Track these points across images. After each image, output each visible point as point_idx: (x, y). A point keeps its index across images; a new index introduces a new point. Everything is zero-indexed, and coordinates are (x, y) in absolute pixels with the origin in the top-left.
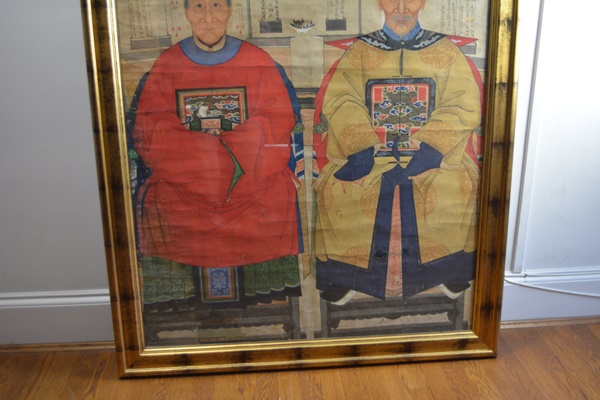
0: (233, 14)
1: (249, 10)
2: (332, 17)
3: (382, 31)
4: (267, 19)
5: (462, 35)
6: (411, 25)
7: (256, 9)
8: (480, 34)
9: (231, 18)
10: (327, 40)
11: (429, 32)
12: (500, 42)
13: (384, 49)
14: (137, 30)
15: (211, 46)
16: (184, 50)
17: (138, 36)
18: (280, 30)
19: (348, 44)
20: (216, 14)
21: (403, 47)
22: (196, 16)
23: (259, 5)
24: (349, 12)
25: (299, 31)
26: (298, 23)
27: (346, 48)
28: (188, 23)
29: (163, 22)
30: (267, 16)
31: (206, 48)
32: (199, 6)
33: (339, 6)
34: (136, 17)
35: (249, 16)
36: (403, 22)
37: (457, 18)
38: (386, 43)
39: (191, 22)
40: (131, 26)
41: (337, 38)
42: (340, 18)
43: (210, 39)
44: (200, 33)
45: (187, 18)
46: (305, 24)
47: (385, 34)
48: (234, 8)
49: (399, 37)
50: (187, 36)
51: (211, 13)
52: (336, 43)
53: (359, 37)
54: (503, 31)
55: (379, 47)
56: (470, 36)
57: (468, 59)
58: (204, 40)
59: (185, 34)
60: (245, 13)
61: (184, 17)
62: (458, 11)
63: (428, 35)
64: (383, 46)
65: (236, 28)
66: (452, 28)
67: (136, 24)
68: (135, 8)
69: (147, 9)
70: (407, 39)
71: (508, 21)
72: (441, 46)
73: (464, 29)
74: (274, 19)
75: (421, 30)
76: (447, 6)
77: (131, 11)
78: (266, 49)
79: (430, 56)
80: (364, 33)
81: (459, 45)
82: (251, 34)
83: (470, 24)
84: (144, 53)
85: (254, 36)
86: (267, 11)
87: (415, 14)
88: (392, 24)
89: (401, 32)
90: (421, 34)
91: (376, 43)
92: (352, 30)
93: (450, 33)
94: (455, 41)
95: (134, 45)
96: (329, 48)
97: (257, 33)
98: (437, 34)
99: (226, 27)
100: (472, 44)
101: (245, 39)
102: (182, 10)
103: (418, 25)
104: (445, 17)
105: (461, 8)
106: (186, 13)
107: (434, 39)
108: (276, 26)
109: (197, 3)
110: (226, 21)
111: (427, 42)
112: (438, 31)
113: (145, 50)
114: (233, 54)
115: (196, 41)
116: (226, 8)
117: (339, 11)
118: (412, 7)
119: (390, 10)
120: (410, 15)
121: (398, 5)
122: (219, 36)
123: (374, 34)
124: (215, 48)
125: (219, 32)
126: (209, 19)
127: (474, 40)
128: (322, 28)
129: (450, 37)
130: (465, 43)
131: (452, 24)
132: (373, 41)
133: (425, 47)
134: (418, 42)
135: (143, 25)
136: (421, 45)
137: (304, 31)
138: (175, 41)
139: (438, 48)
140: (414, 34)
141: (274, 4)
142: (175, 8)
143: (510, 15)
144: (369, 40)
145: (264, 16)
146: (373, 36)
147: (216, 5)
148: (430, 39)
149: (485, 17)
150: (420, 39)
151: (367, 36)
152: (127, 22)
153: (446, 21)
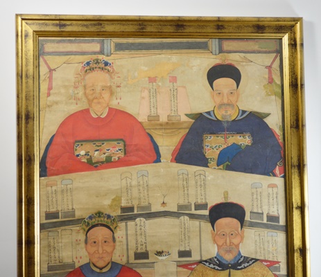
0: (117, 247)
1: (127, 245)
2: (182, 249)
3: (216, 257)
4: (139, 251)
5: (270, 259)
6: (235, 253)
7: (132, 244)
8: (282, 258)
9: (115, 250)
10: (179, 264)
11: (248, 258)
12: (296, 264)
13: (217, 270)
14: (53, 258)
15: (101, 269)
16: (83, 271)
17: (53, 262)
18: (148, 258)
19: (193, 267)
20: (105, 248)
21: (230, 268)
22: (92, 250)
23: (134, 242)
24: (193, 245)
25: (160, 258)
26: (159, 253)
27: (192, 269)
28: (87, 254)
29: (70, 253)
30: (139, 249)
31: (98, 270)
32: (95, 242)
33: (187, 242)
34: (52, 250)
35: (128, 249)
36: (229, 251)
37: (266, 248)
38: (219, 266)
39: (89, 253)
40: (49, 256)
41: (186, 263)
42: (187, 249)
43: (101, 264)
44: (94, 260)
45: (86, 250)
46: (164, 254)
47: (218, 260)
48: (117, 243)
49: (227, 261)
50: (85, 262)
51: (102, 247)
52: (185, 266)
53: (200, 262)
54: (297, 256)
55: (214, 268)
56: (275, 260)
57: (275, 275)
58: (98, 265)
59: (85, 261)
60: (125, 247)
61: (84, 250)
62: (266, 244)
63: (247, 260)
64: (217, 267)
65: (119, 256)
66: (262, 255)
67: (52, 254)
68: (52, 244)
69: (60, 245)
70: (233, 263)
71: (300, 249)
72: (256, 267)
73: (271, 255)
74: (144, 251)
75: (242, 257)
76: (258, 241)
77: (49, 246)
78: (138, 270)
79: (249, 274)
80: (204, 259)
81: (268, 266)
82: (128, 261)
83: (274, 252)
84: (57, 273)
85: (130, 262)
86: (139, 245)
87: (237, 246)
88: (222, 253)
89: (229, 258)
90: (242, 259)
91: (212, 266)
92: (195, 257)
93: (262, 258)
94: (266, 264)
95: (50, 268)
96: (180, 269)
97: (132, 260)
98: (253, 259)
99: (112, 256)
100: (277, 265)
101: (124, 264)
102: (83, 245)
103: (239, 254)
104: (258, 248)
105: (268, 242)
106: (86, 248)
107: (251, 262)
108: (144, 255)
109: (93, 240)
110: (112, 252)
111: (246, 265)
112: (254, 257)
113: (57, 272)
114: (116, 273)
115: (92, 266)
116: (112, 244)
117: (187, 245)
118: (235, 241)
119: (220, 244)
120: (234, 246)
121: (226, 240)
122: (107, 262)
123: (210, 259)
124: (104, 270)
125: (107, 259)
126: (101, 251)
127: (278, 262)
128: (175, 256)
129: (262, 261)
130: (272, 264)
131: (262, 252)
132: (210, 264)
133: (245, 268)
134: (240, 265)
135: (57, 255)
136: (242, 266)
137: (164, 258)
138: (77, 265)
139: (255, 268)
140: (237, 259)
141: (144, 241)
142: (79, 244)
143: (301, 246)
144: (207, 264)
145: (137, 249)
146: (210, 261)
147: (105, 242)
148: (248, 262)
149: (285, 247)
150: (241, 263)
151: (206, 261)
152: (47, 253)
153: (258, 250)
